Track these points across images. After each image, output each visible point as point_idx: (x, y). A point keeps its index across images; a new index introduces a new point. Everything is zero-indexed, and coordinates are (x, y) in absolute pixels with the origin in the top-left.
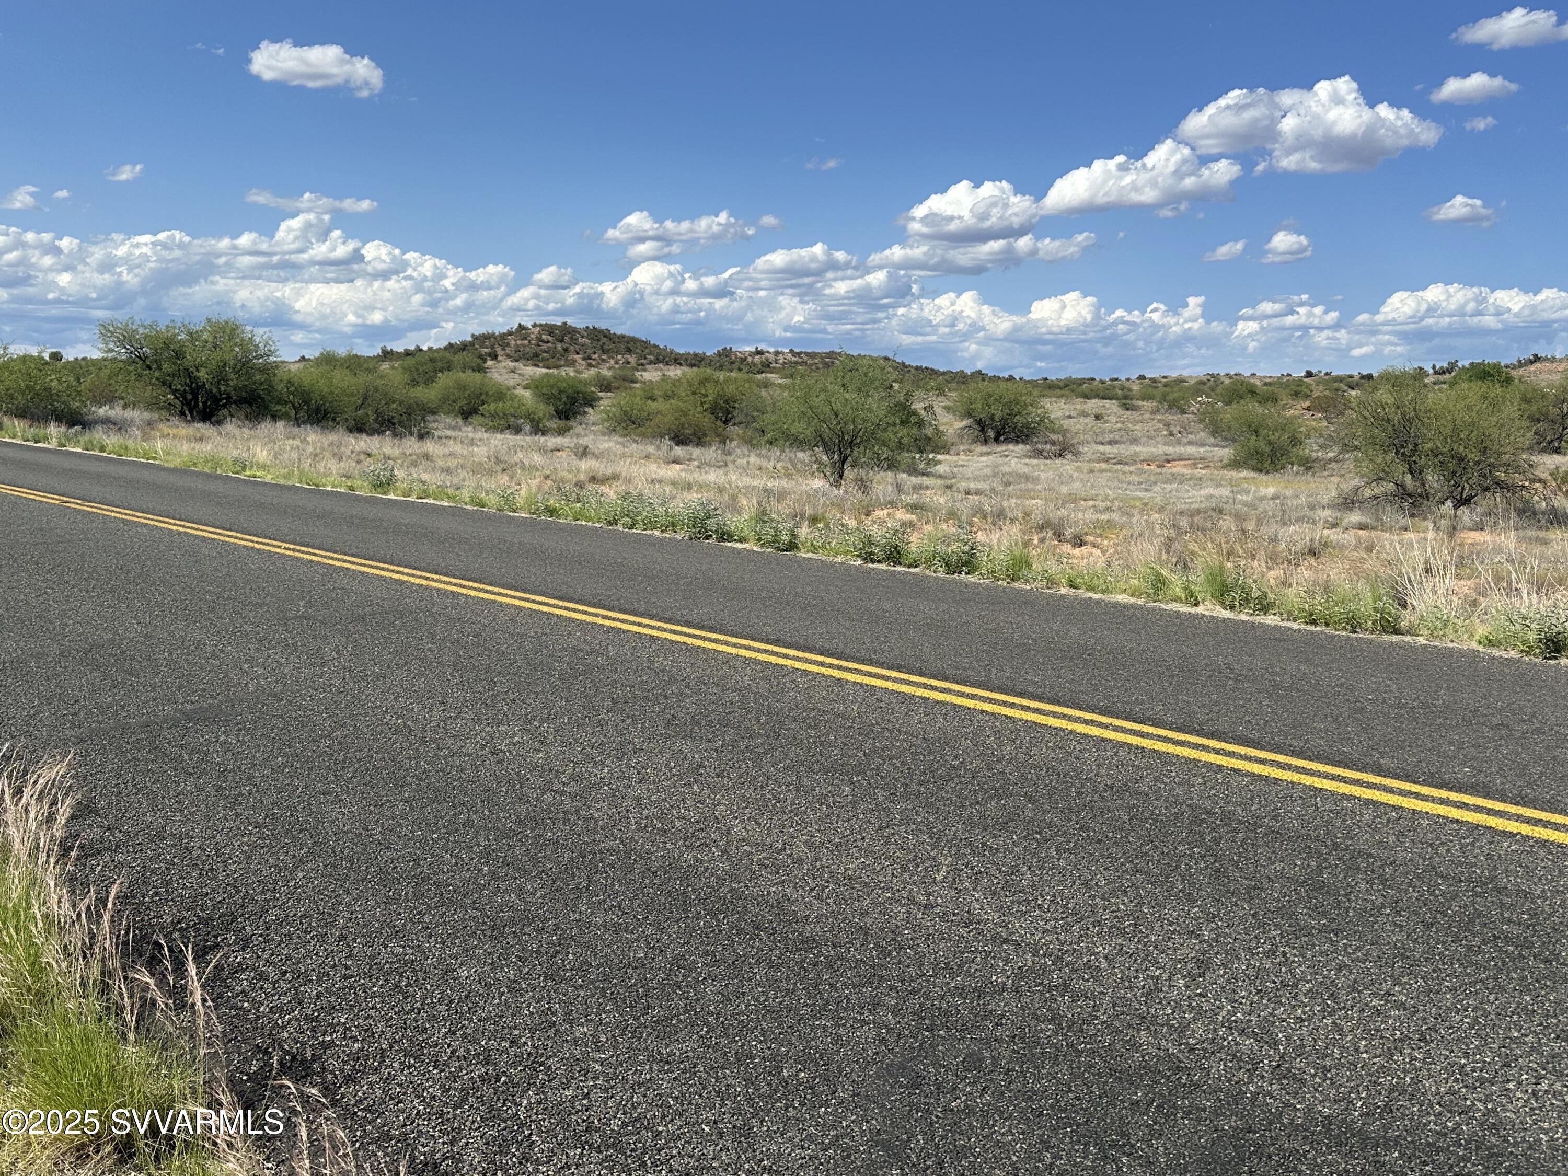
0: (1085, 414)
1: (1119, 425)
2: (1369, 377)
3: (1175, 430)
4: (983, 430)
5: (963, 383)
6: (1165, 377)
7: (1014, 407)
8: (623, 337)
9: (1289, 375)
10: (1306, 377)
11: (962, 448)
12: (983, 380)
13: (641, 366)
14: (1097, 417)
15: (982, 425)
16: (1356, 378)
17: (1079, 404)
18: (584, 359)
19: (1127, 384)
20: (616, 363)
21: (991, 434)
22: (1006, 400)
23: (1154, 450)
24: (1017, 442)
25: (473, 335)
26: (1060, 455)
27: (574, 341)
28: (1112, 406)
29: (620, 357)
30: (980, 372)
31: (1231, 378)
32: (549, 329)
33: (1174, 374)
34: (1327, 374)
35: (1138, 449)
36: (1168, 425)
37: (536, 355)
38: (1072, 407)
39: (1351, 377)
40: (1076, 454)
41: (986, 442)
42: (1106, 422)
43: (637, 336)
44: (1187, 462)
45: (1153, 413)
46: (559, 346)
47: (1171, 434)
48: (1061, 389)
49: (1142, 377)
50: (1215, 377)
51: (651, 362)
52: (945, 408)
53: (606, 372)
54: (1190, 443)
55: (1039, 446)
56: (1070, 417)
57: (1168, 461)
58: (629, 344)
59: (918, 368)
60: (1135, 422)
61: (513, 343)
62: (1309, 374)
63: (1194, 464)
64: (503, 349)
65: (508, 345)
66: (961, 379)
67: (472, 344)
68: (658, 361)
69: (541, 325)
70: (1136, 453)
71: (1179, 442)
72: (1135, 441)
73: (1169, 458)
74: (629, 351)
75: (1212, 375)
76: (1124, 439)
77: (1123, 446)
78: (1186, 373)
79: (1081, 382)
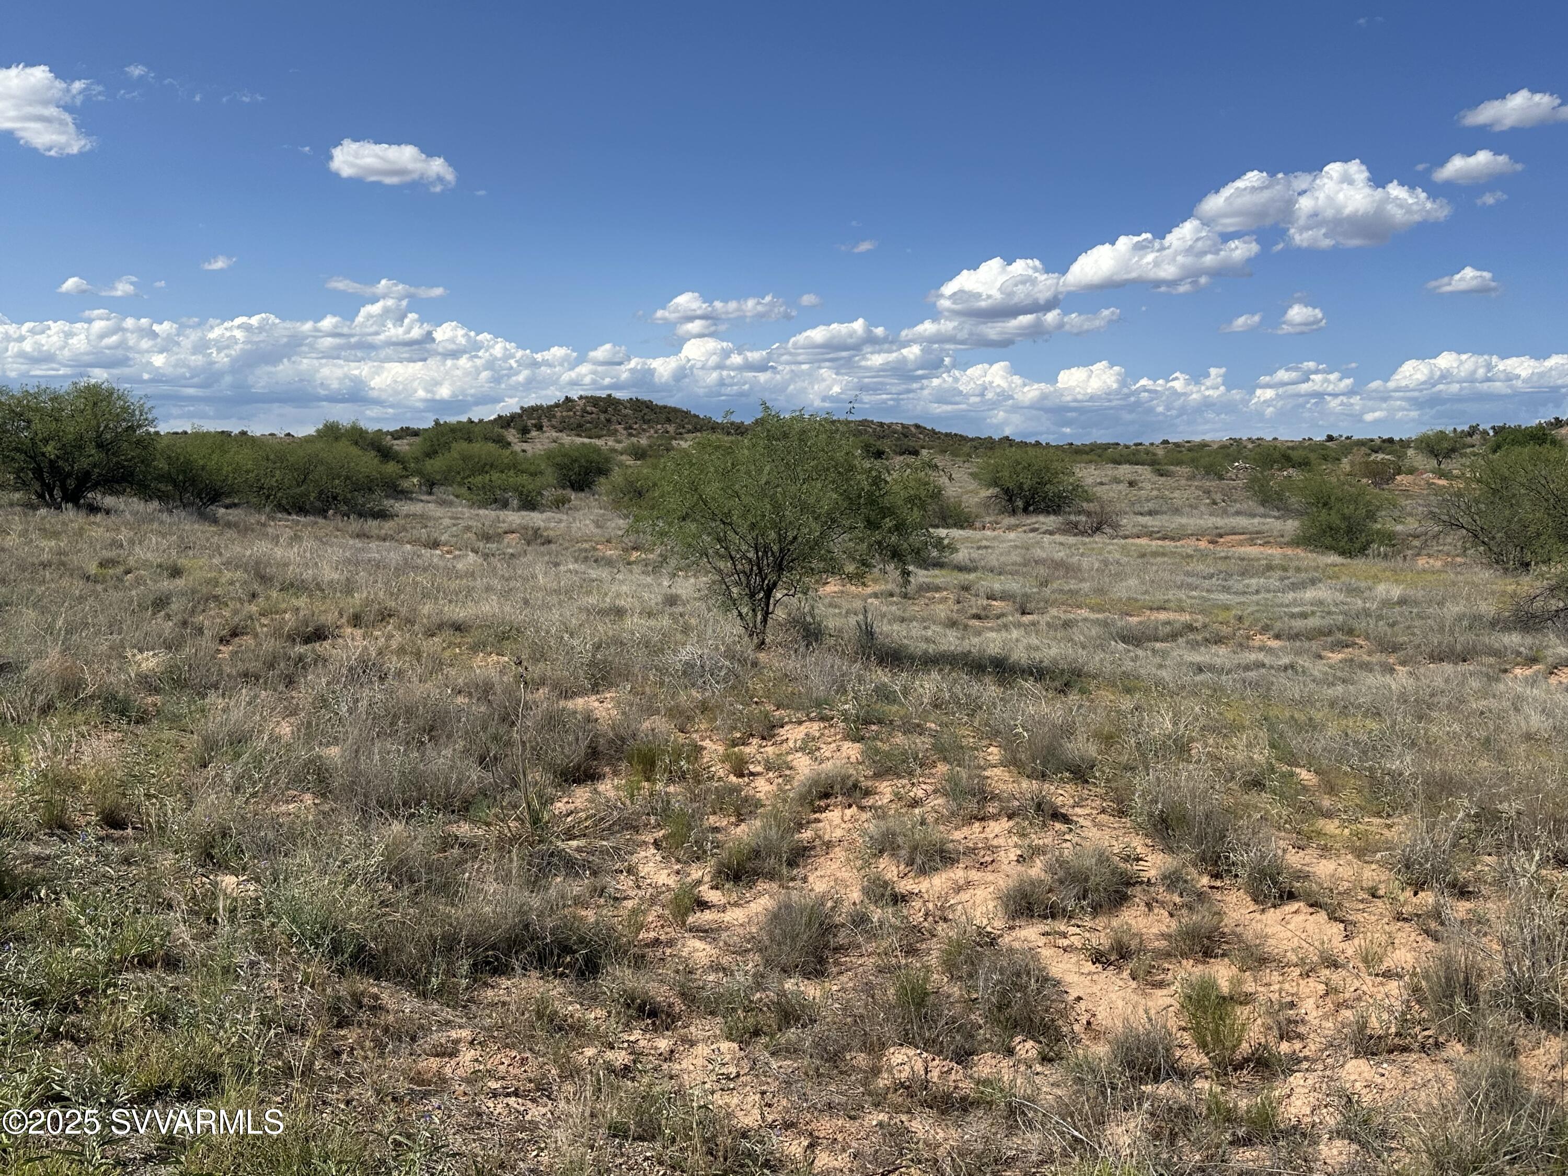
0: (1117, 481)
1: (1155, 493)
2: (1391, 441)
3: (1218, 497)
4: (1010, 500)
5: (991, 448)
6: (1188, 442)
7: (1044, 477)
8: (665, 407)
9: (1310, 439)
10: (1327, 441)
11: (988, 519)
12: (1011, 446)
13: (679, 435)
14: (1131, 484)
15: (1009, 495)
16: (1378, 442)
17: (1110, 471)
18: (625, 429)
19: (1151, 449)
20: (656, 432)
21: (1020, 503)
22: (1036, 467)
23: (1202, 522)
24: (1048, 513)
25: (522, 408)
26: (1098, 529)
27: (617, 411)
28: (1144, 472)
29: (659, 426)
30: (1007, 438)
31: (1253, 442)
32: (594, 401)
33: (1197, 439)
34: (1347, 438)
35: (1184, 521)
36: (1208, 492)
37: (580, 426)
38: (1103, 473)
39: (1372, 440)
40: (1115, 526)
41: (1014, 512)
42: (1141, 489)
43: (678, 407)
44: (1242, 537)
45: (1188, 479)
46: (602, 417)
47: (1215, 503)
48: (1087, 454)
49: (1165, 442)
50: (1238, 441)
51: (689, 432)
52: (971, 474)
53: (644, 441)
54: (1238, 513)
55: (1073, 518)
56: (1102, 484)
57: (1221, 536)
58: (670, 415)
59: (947, 435)
60: (1172, 490)
61: (559, 414)
62: (1330, 438)
63: (1252, 540)
64: (549, 421)
65: (554, 416)
66: (988, 445)
67: (520, 416)
68: (696, 430)
69: (587, 397)
70: (1182, 526)
71: (1225, 512)
72: (1177, 511)
73: (1222, 531)
74: (669, 420)
75: (1235, 440)
76: (1164, 508)
77: (1165, 517)
78: (1208, 438)
79: (1106, 447)
